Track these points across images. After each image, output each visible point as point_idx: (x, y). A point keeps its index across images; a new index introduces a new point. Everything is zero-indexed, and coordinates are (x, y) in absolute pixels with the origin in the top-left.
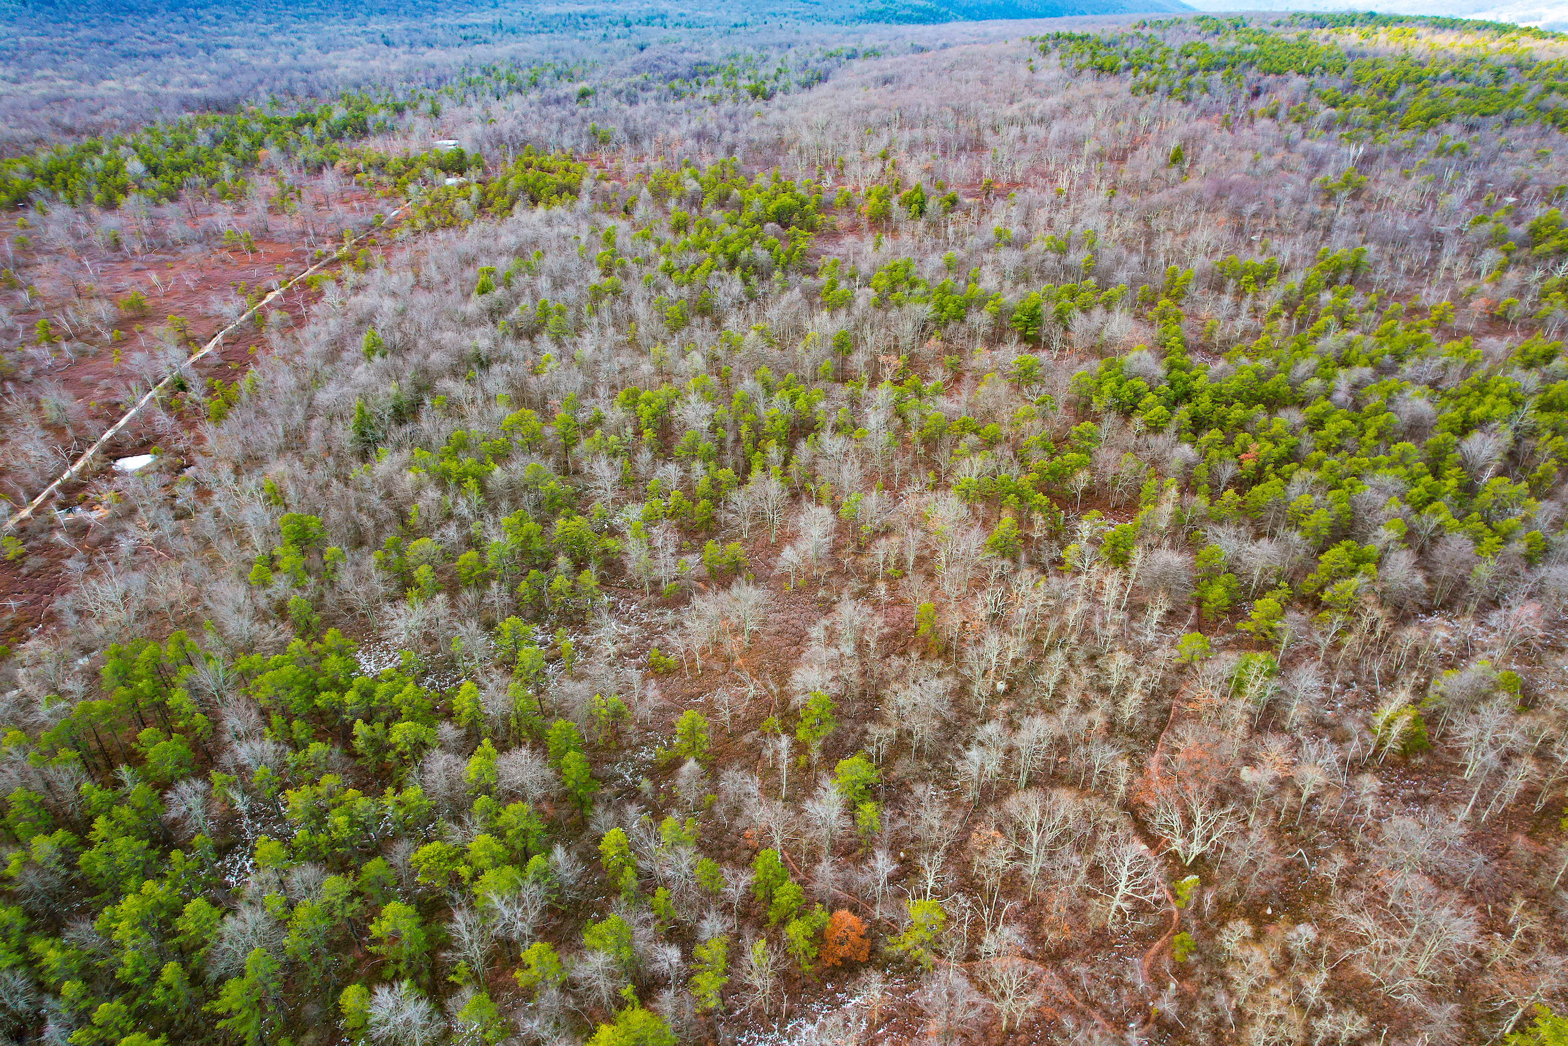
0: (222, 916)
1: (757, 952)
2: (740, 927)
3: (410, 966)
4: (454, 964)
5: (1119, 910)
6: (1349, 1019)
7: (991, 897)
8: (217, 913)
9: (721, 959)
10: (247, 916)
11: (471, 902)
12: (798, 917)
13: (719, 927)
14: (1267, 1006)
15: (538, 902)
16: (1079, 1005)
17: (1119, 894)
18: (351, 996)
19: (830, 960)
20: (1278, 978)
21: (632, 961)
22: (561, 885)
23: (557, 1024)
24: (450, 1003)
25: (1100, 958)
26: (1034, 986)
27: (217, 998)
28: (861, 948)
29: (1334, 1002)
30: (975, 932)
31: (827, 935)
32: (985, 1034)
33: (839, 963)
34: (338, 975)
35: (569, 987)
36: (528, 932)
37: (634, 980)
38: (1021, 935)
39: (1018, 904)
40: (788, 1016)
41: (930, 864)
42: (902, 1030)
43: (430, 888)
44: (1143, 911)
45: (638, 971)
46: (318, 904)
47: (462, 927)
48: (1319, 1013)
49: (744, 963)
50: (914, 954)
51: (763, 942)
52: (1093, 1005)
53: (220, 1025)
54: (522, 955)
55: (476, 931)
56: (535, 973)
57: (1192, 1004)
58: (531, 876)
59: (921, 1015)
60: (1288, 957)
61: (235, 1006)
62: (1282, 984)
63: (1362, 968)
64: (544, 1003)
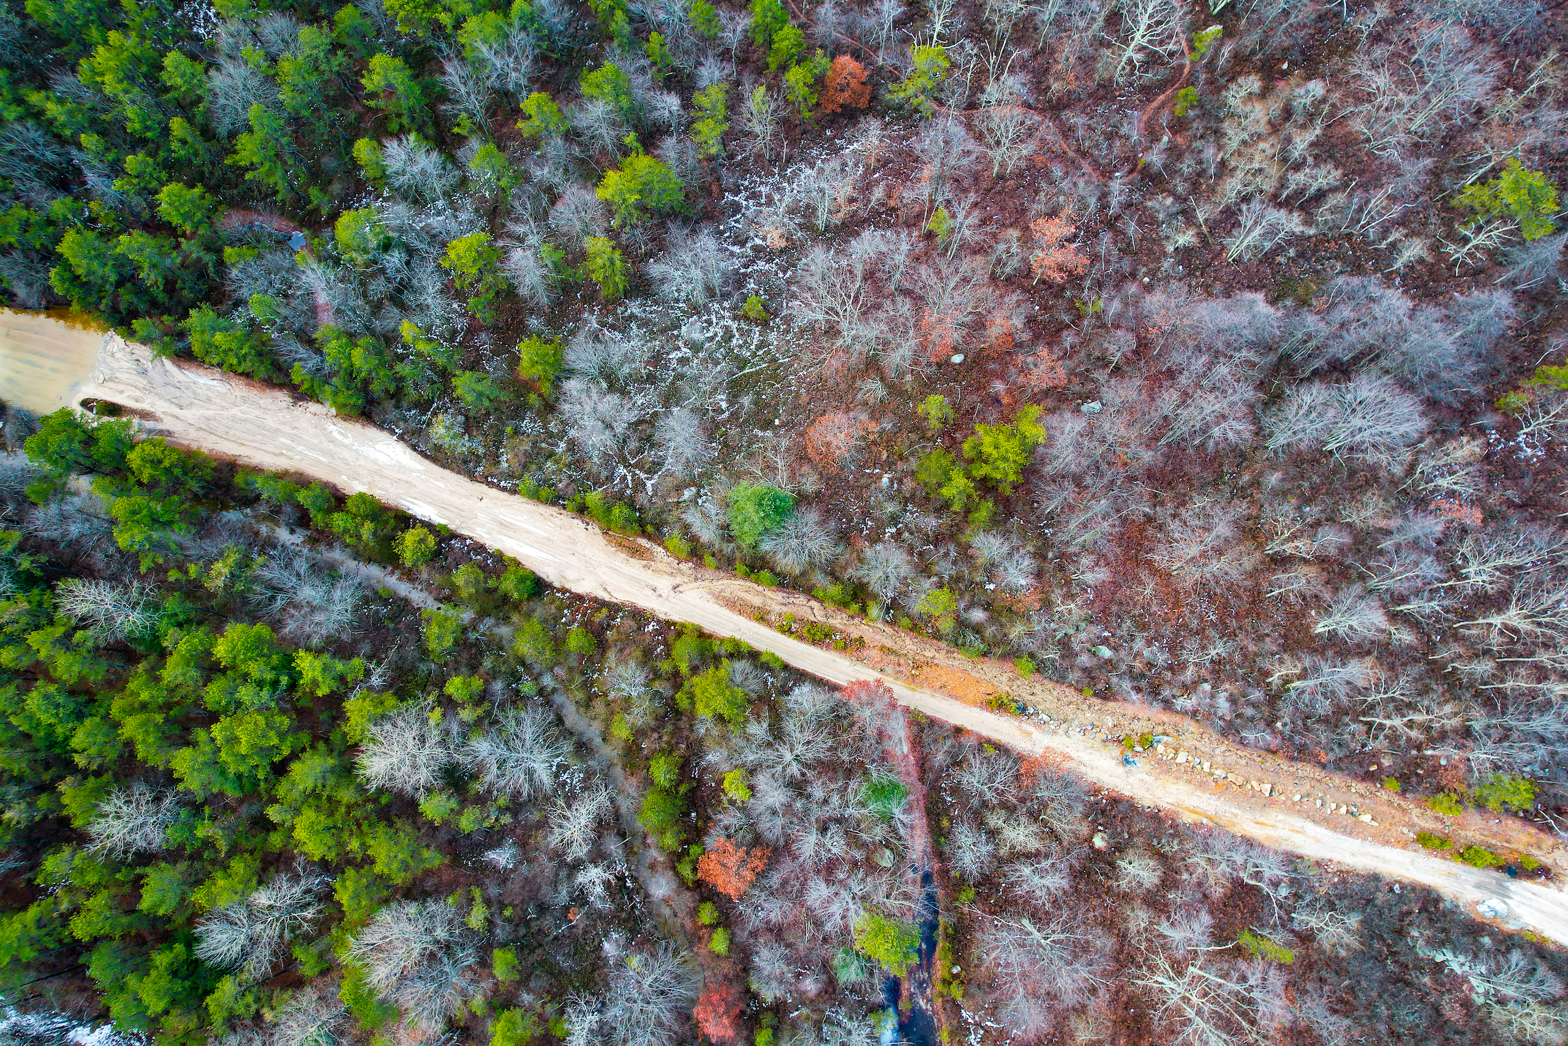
0: (206, 71)
1: (757, 99)
2: (739, 74)
3: (413, 119)
4: (456, 116)
5: (1130, 61)
6: (1324, 172)
7: (1000, 44)
8: (199, 68)
9: (721, 107)
10: (232, 71)
11: (459, 52)
12: (798, 63)
13: (717, 74)
14: (1251, 160)
15: (529, 49)
16: (1071, 154)
17: (1134, 44)
18: (363, 148)
19: (830, 107)
20: (1270, 134)
21: (631, 109)
22: (551, 32)
23: (566, 170)
24: (460, 153)
25: (1100, 110)
26: (1030, 136)
27: (235, 152)
28: (861, 95)
29: (1316, 157)
30: (978, 81)
31: (827, 81)
32: (976, 179)
33: (839, 110)
34: (346, 129)
35: (572, 135)
36: (523, 82)
37: (636, 128)
38: (1024, 84)
39: (1026, 53)
40: (788, 161)
41: (939, 7)
42: (898, 174)
43: (413, 37)
44: (1154, 63)
45: (639, 119)
46: (300, 58)
47: (456, 79)
48: (1297, 167)
49: (744, 110)
50: (915, 102)
51: (763, 89)
52: (1084, 154)
53: (248, 176)
54: (522, 106)
55: (471, 83)
56: (537, 123)
57: (1180, 157)
58: (516, 23)
59: (916, 160)
60: (1288, 113)
61: (255, 160)
62: (1272, 140)
63: (1357, 126)
64: (551, 152)
